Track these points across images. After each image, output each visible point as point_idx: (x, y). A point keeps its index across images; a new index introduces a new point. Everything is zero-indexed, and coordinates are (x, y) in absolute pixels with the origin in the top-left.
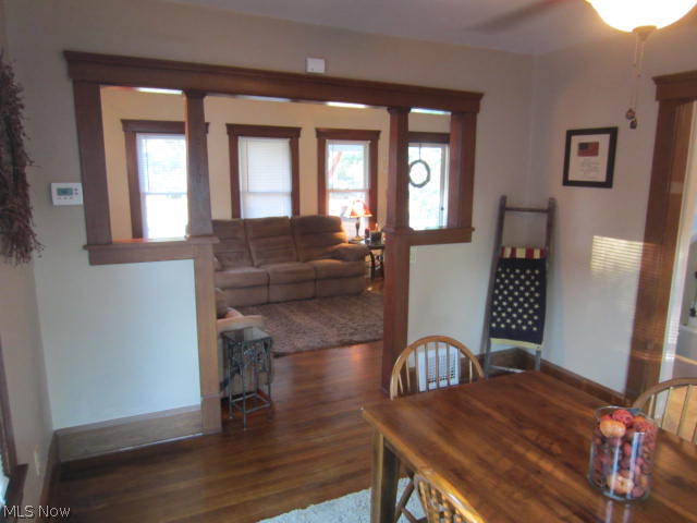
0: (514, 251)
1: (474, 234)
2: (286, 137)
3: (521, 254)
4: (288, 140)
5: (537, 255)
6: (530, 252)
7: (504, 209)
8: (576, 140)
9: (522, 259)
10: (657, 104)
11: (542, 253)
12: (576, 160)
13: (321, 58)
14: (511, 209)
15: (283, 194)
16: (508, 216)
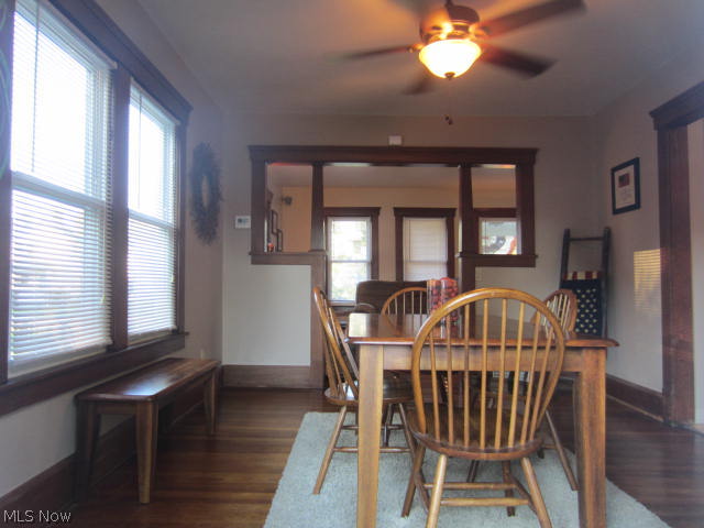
0: (575, 274)
1: (537, 260)
2: (442, 217)
3: (581, 276)
4: (444, 219)
5: (594, 277)
6: (589, 274)
7: (568, 240)
8: (618, 174)
9: (582, 281)
10: (656, 132)
11: (599, 274)
12: (619, 191)
13: (397, 135)
14: (574, 240)
15: (440, 263)
16: (572, 246)
